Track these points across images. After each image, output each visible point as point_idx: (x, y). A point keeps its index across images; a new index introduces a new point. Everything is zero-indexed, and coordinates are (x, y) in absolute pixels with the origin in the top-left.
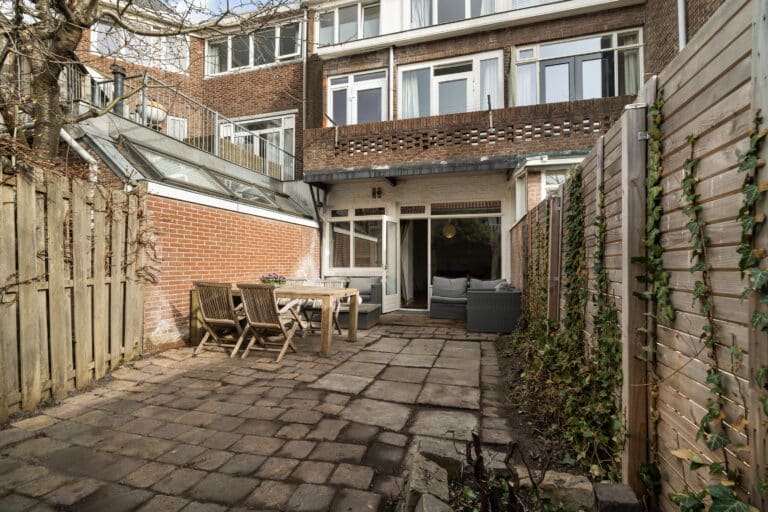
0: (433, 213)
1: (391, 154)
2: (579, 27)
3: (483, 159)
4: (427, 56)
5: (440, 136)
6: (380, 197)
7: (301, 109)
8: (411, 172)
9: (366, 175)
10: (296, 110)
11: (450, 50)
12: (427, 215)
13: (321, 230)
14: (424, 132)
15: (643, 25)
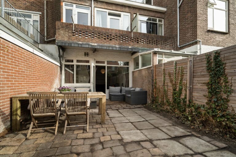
0: (107, 64)
1: (97, 40)
2: (150, 14)
3: (130, 47)
4: (106, 7)
5: (116, 37)
6: (87, 56)
7: (43, 13)
8: (105, 48)
9: (87, 46)
10: (41, 13)
11: (114, 8)
12: (106, 65)
13: (61, 67)
14: (110, 34)
15: (164, 19)
